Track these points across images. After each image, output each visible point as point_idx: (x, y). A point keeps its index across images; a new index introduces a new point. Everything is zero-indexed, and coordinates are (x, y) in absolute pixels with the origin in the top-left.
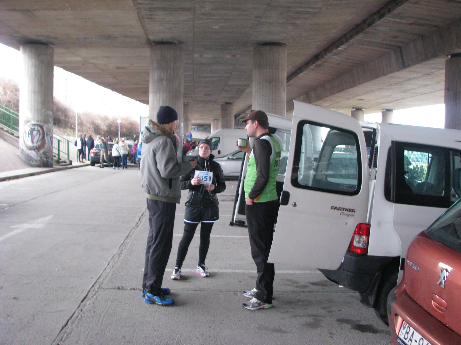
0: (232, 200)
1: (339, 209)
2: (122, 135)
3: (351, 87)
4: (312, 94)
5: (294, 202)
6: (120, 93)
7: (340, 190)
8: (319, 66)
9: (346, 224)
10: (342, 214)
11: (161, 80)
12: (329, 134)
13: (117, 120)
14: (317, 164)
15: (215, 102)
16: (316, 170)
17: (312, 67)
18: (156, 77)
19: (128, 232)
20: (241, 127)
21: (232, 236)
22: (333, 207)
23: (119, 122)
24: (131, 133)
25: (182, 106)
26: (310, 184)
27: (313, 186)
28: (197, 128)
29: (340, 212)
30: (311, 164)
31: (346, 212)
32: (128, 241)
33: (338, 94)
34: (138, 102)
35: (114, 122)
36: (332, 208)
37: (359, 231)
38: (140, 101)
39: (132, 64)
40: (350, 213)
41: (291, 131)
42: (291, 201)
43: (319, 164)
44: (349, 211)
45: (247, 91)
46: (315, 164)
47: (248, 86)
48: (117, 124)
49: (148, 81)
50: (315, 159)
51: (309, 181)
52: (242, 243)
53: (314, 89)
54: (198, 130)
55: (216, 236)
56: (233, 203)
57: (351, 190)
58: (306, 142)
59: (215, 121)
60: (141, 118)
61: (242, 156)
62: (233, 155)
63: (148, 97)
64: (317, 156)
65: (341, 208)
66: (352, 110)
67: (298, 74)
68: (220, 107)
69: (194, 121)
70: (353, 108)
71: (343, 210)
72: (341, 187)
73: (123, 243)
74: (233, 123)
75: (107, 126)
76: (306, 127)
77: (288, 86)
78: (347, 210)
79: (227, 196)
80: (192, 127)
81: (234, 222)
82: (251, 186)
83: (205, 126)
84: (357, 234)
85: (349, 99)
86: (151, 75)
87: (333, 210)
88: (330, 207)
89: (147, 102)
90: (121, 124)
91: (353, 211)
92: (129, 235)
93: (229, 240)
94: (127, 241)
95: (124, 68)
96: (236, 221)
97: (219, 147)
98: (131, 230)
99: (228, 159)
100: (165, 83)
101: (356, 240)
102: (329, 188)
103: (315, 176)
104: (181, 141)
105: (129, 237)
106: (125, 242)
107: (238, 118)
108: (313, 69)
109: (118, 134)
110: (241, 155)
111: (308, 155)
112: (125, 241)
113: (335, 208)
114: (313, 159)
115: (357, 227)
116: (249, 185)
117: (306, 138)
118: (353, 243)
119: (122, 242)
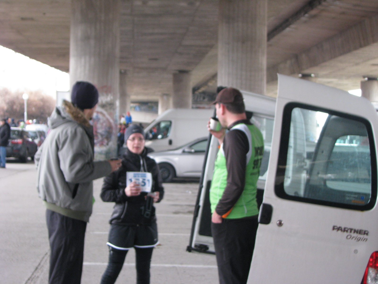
0: (190, 212)
1: (345, 230)
2: (31, 117)
3: (361, 46)
4: (304, 57)
5: (279, 219)
6: (26, 54)
7: (345, 202)
8: (314, 16)
9: (356, 251)
10: (349, 237)
11: (86, 38)
12: (328, 121)
13: (22, 94)
14: (311, 163)
15: (164, 69)
16: (310, 172)
17: (304, 18)
18: (80, 34)
19: (38, 261)
20: (201, 106)
21: (189, 266)
22: (336, 228)
23: (25, 97)
24: (42, 113)
25: (117, 75)
26: (302, 193)
27: (306, 197)
28: (139, 107)
29: (345, 234)
30: (303, 164)
31: (355, 235)
32: (38, 274)
33: (342, 58)
34: (53, 68)
35: (17, 98)
36: (334, 228)
37: (376, 263)
38: (57, 67)
39: (44, 14)
40: (361, 236)
41: (273, 116)
42: (275, 218)
43: (314, 162)
44: (360, 233)
45: (210, 54)
46: (308, 163)
47: (211, 47)
48: (23, 100)
49: (68, 39)
50: (309, 155)
51: (299, 189)
52: (204, 276)
53: (306, 50)
54: (141, 110)
55: (167, 265)
56: (192, 216)
57: (362, 203)
58: (295, 133)
59: (165, 97)
60: (57, 92)
61: (205, 149)
62: (191, 146)
63: (68, 61)
64: (312, 150)
65: (346, 228)
66: (363, 80)
67: (283, 29)
68: (171, 76)
69: (134, 97)
70: (364, 77)
71: (351, 232)
72: (347, 198)
73: (31, 277)
74: (190, 100)
75: (8, 103)
76: (296, 112)
77: (269, 46)
78: (355, 231)
79: (181, 206)
80: (132, 105)
81: (193, 246)
82: (219, 196)
83: (150, 104)
84: (371, 267)
85: (357, 64)
86: (72, 30)
87: (335, 231)
88: (331, 228)
89: (66, 69)
90: (28, 100)
91: (366, 233)
92: (39, 264)
93: (185, 272)
94: (36, 274)
95: (32, 19)
96: (196, 246)
97: (171, 135)
98: (43, 258)
99: (184, 152)
100: (92, 42)
101: (371, 276)
102: (329, 200)
103: (308, 181)
104: (116, 125)
105: (39, 267)
106: (33, 276)
107: (197, 93)
108: (305, 22)
109: (23, 115)
110: (203, 146)
111: (298, 151)
112: (33, 274)
113: (339, 229)
114: (305, 155)
115: (372, 257)
116: (216, 195)
117: (295, 127)
118: (367, 281)
119: (29, 275)
